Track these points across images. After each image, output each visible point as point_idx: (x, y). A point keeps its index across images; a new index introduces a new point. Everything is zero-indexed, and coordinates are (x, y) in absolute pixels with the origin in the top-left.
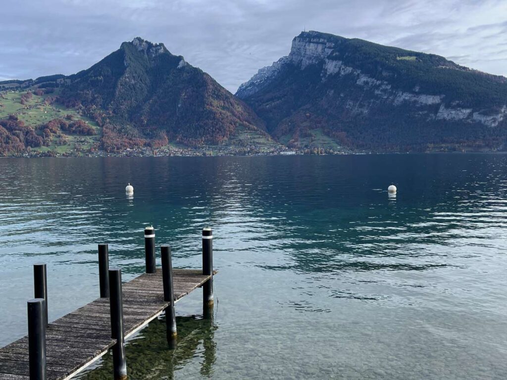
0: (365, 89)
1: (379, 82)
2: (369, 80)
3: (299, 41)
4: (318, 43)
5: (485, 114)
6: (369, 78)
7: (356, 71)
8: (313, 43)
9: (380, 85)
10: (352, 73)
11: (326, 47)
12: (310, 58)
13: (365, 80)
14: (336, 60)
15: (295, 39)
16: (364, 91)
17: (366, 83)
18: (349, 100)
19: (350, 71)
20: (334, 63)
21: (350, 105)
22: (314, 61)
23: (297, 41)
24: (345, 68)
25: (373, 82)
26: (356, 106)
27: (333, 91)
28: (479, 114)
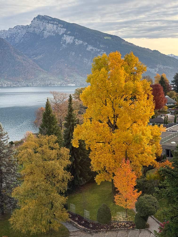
0: (92, 53)
1: (99, 50)
2: (93, 48)
3: (38, 20)
4: (53, 24)
5: (152, 68)
6: (93, 47)
7: (85, 43)
8: (51, 23)
9: (100, 51)
10: (82, 44)
11: (58, 27)
12: (49, 32)
13: (91, 48)
14: (71, 36)
15: (34, 19)
16: (92, 54)
17: (92, 50)
18: (85, 58)
19: (81, 43)
20: (70, 37)
21: (86, 61)
22: (52, 34)
23: (36, 20)
24: (78, 41)
25: (96, 50)
26: (89, 61)
27: (74, 53)
28: (149, 68)
